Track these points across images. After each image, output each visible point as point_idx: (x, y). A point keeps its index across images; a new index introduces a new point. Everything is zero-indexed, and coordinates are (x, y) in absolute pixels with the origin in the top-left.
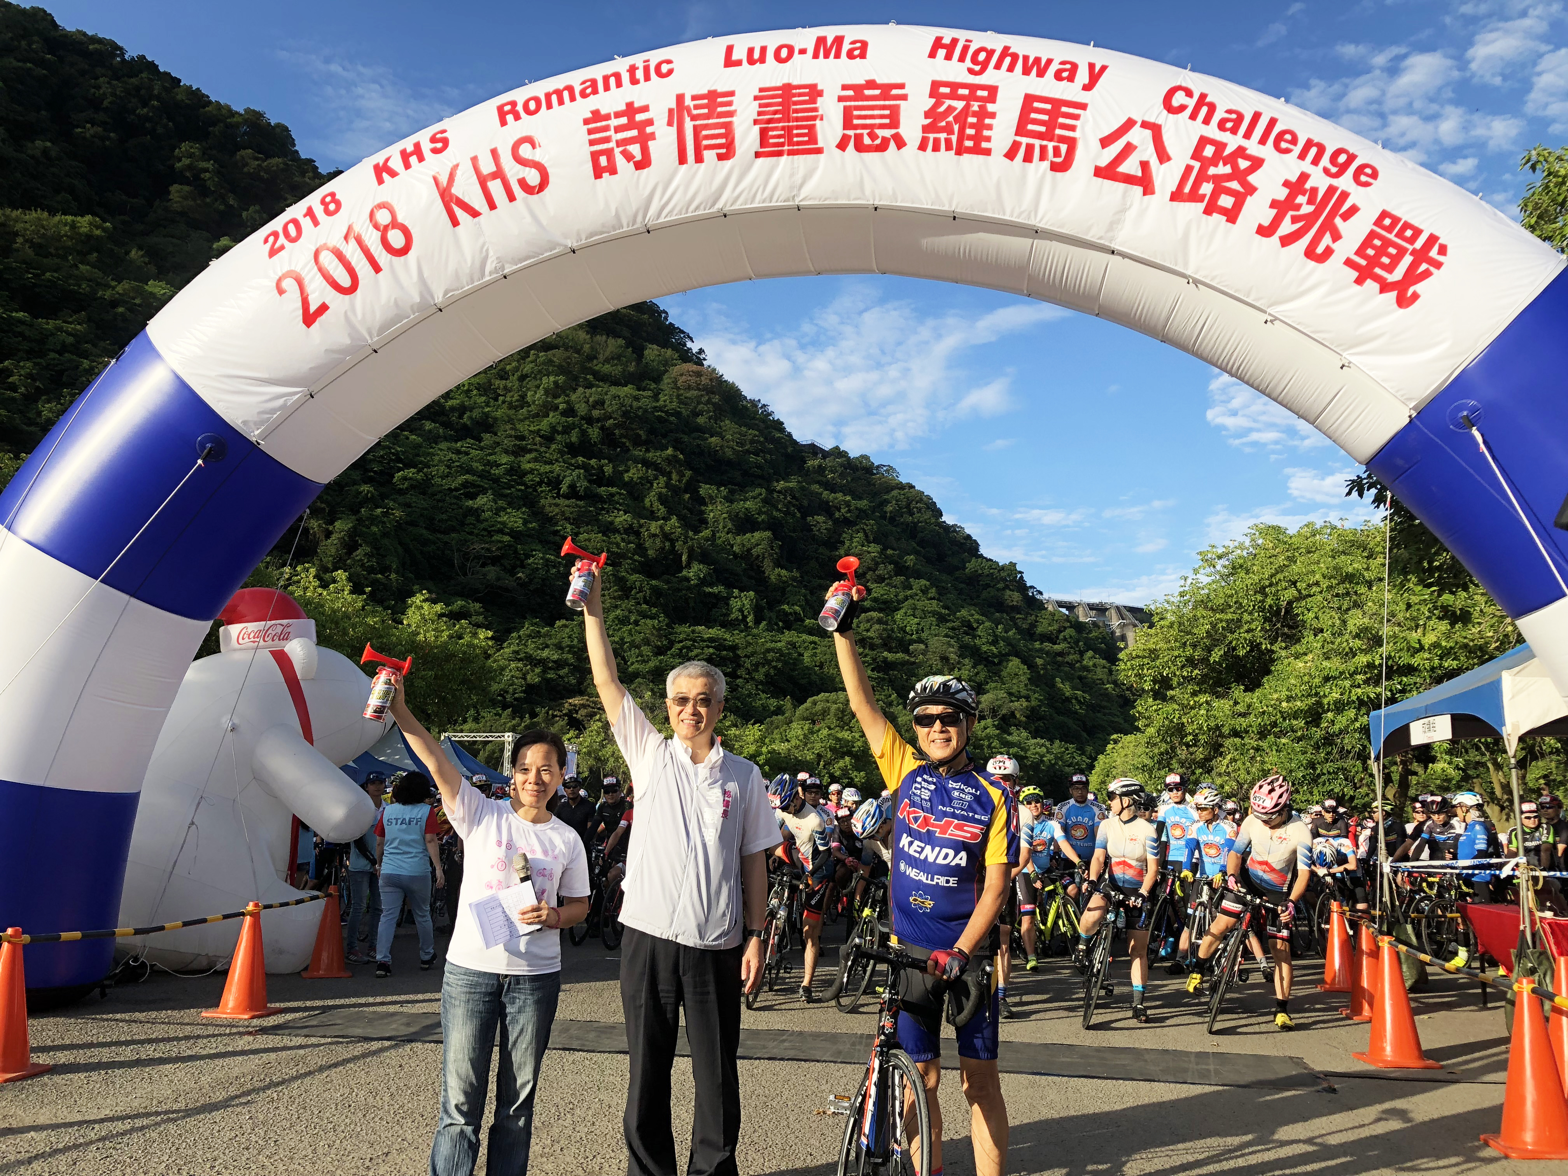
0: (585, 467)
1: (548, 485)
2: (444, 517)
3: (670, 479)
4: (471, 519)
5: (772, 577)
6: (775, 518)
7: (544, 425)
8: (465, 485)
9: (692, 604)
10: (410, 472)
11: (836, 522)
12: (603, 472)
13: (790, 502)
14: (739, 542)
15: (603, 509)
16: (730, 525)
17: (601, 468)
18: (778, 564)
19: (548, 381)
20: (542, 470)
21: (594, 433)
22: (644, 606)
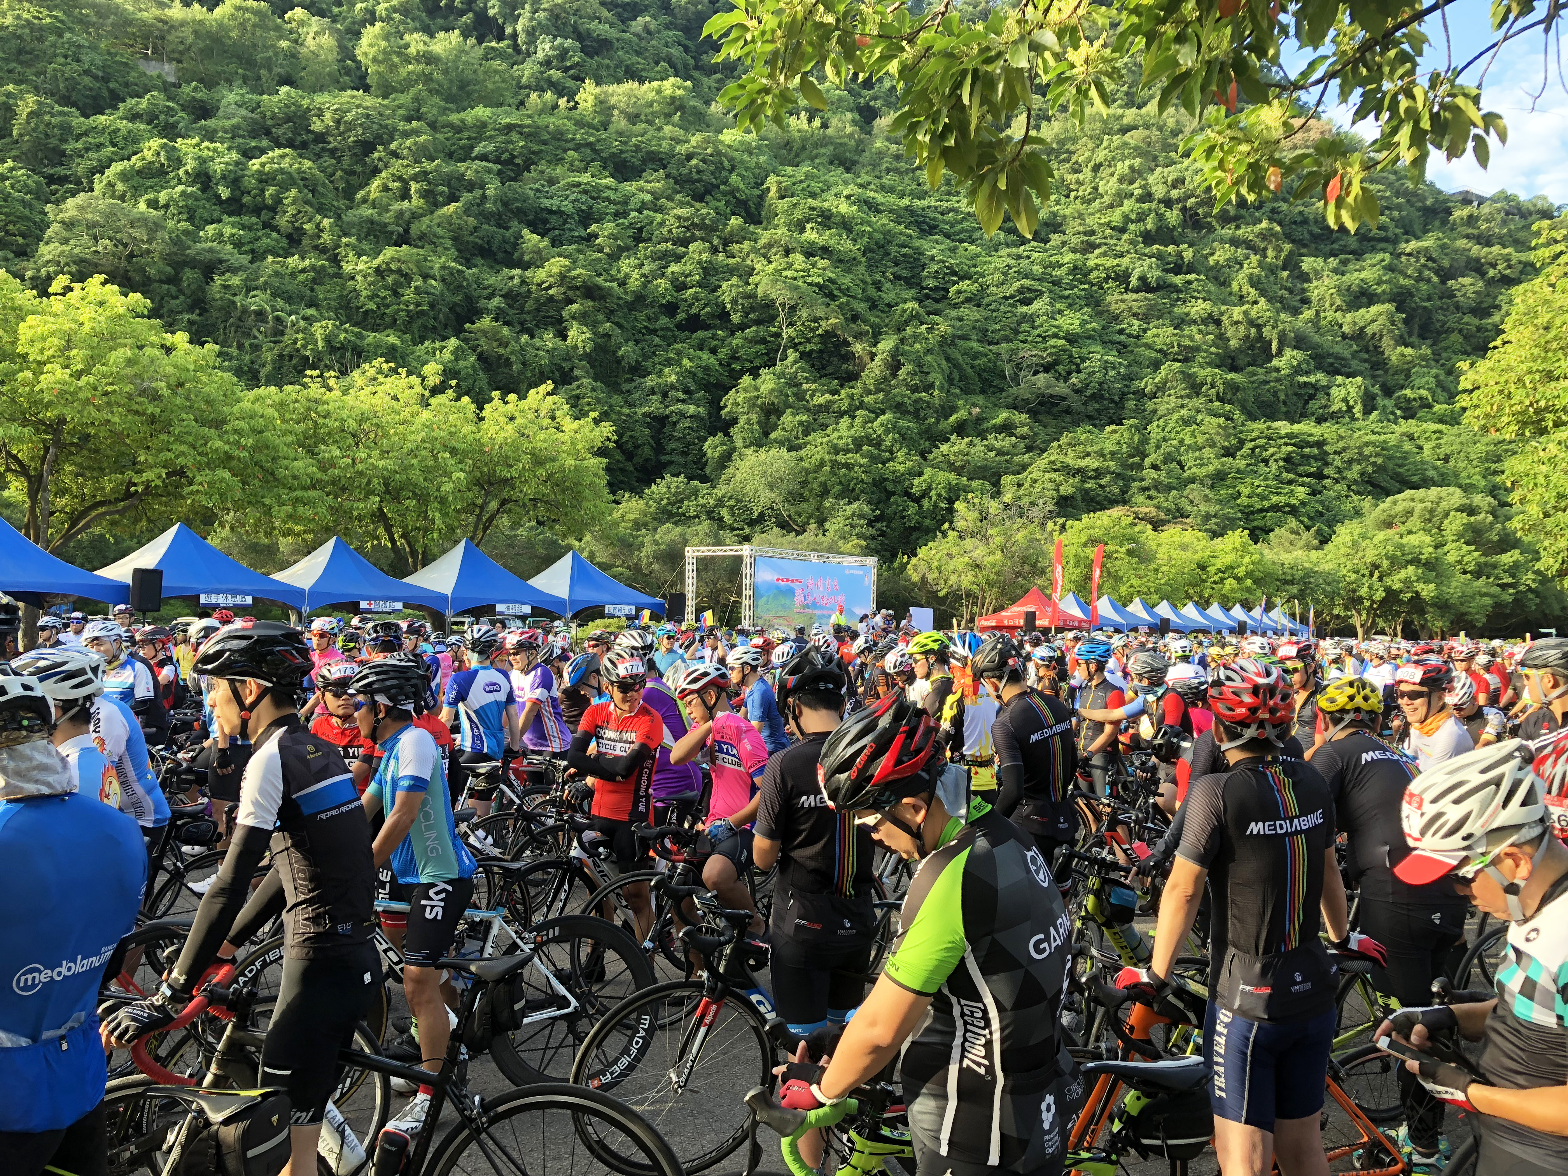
0: (1159, 256)
1: (1115, 280)
2: (997, 327)
3: (1265, 257)
4: (1026, 327)
5: (1393, 358)
6: (1402, 287)
7: (1116, 217)
8: (1020, 291)
9: (1282, 397)
10: (965, 285)
11: (1491, 282)
12: (1182, 258)
13: (1424, 266)
14: (1349, 321)
15: (1178, 299)
16: (1338, 302)
17: (1179, 255)
18: (1402, 341)
19: (1123, 167)
20: (1109, 265)
21: (1173, 216)
22: (1217, 403)
